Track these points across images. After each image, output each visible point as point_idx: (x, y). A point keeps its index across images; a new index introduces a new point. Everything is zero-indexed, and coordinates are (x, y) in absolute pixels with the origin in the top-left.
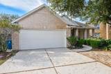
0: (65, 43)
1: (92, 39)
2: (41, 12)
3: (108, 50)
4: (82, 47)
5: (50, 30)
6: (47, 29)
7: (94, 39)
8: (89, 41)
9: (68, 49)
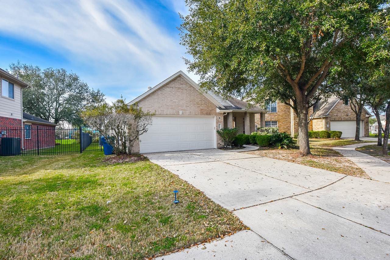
0: (215, 141)
1: (259, 133)
2: (172, 85)
3: (282, 148)
4: (242, 147)
5: (190, 116)
6: (182, 116)
7: (263, 134)
8: (254, 137)
9: (220, 150)
